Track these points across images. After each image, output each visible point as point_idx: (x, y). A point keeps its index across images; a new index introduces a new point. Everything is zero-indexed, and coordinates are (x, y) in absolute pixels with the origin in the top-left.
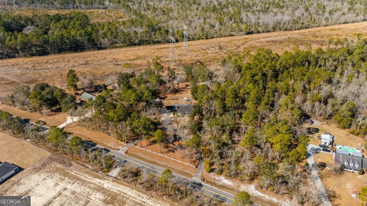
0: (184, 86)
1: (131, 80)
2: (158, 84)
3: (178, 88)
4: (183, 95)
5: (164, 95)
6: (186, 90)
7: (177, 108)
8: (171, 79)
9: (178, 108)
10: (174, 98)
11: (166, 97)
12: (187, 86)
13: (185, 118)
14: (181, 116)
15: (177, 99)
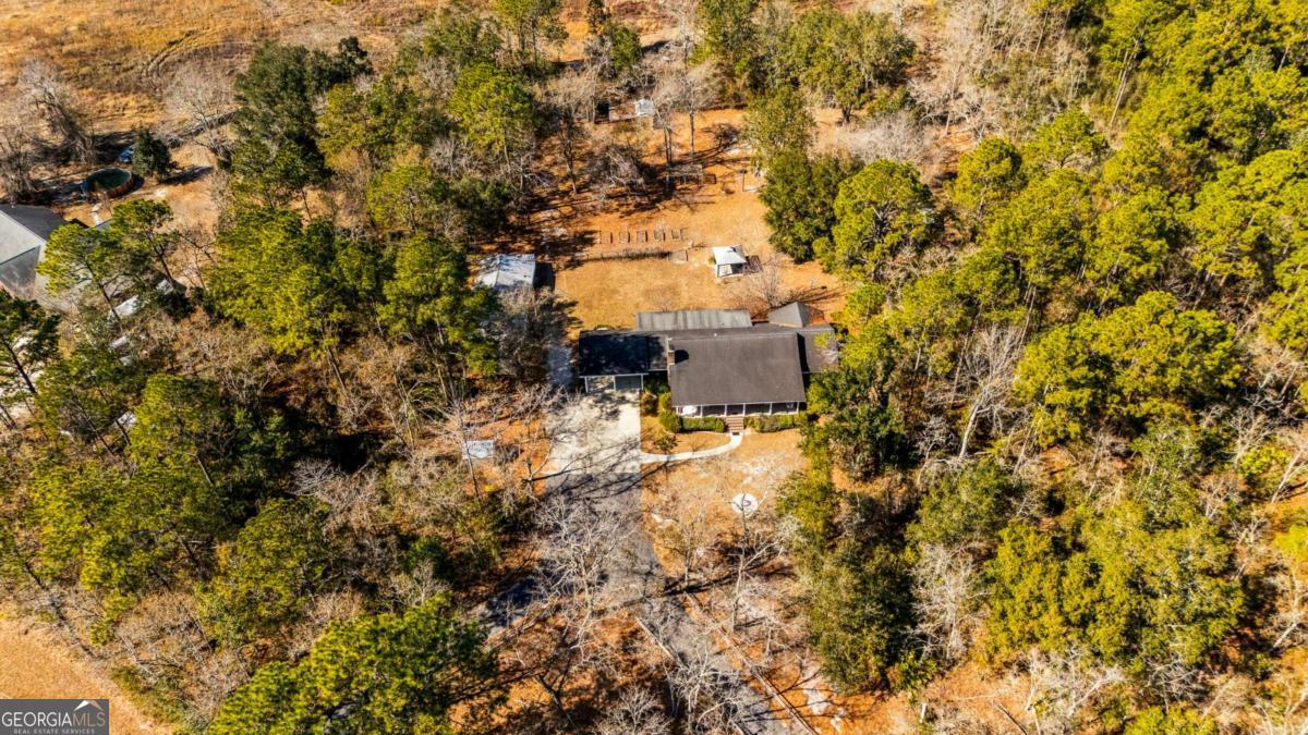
0: (706, 143)
1: (325, 105)
2: (526, 139)
3: (662, 161)
4: (703, 217)
5: (566, 219)
6: (718, 170)
7: (671, 363)
8: (611, 88)
9: (681, 356)
10: (638, 247)
11: (585, 240)
12: (727, 136)
13: (736, 441)
14: (699, 430)
15: (664, 255)
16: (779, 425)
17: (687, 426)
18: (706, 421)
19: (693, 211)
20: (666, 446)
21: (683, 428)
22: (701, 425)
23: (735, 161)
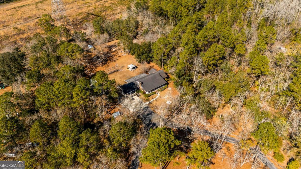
4: (119, 62)
6: (113, 54)
7: (141, 85)
9: (142, 83)
10: (111, 71)
14: (152, 95)
15: (118, 71)
16: (164, 89)
17: (149, 95)
18: (152, 93)
19: (115, 62)
20: (148, 100)
21: (149, 96)
22: (151, 94)
23: (115, 51)
